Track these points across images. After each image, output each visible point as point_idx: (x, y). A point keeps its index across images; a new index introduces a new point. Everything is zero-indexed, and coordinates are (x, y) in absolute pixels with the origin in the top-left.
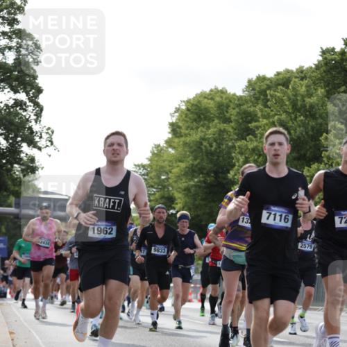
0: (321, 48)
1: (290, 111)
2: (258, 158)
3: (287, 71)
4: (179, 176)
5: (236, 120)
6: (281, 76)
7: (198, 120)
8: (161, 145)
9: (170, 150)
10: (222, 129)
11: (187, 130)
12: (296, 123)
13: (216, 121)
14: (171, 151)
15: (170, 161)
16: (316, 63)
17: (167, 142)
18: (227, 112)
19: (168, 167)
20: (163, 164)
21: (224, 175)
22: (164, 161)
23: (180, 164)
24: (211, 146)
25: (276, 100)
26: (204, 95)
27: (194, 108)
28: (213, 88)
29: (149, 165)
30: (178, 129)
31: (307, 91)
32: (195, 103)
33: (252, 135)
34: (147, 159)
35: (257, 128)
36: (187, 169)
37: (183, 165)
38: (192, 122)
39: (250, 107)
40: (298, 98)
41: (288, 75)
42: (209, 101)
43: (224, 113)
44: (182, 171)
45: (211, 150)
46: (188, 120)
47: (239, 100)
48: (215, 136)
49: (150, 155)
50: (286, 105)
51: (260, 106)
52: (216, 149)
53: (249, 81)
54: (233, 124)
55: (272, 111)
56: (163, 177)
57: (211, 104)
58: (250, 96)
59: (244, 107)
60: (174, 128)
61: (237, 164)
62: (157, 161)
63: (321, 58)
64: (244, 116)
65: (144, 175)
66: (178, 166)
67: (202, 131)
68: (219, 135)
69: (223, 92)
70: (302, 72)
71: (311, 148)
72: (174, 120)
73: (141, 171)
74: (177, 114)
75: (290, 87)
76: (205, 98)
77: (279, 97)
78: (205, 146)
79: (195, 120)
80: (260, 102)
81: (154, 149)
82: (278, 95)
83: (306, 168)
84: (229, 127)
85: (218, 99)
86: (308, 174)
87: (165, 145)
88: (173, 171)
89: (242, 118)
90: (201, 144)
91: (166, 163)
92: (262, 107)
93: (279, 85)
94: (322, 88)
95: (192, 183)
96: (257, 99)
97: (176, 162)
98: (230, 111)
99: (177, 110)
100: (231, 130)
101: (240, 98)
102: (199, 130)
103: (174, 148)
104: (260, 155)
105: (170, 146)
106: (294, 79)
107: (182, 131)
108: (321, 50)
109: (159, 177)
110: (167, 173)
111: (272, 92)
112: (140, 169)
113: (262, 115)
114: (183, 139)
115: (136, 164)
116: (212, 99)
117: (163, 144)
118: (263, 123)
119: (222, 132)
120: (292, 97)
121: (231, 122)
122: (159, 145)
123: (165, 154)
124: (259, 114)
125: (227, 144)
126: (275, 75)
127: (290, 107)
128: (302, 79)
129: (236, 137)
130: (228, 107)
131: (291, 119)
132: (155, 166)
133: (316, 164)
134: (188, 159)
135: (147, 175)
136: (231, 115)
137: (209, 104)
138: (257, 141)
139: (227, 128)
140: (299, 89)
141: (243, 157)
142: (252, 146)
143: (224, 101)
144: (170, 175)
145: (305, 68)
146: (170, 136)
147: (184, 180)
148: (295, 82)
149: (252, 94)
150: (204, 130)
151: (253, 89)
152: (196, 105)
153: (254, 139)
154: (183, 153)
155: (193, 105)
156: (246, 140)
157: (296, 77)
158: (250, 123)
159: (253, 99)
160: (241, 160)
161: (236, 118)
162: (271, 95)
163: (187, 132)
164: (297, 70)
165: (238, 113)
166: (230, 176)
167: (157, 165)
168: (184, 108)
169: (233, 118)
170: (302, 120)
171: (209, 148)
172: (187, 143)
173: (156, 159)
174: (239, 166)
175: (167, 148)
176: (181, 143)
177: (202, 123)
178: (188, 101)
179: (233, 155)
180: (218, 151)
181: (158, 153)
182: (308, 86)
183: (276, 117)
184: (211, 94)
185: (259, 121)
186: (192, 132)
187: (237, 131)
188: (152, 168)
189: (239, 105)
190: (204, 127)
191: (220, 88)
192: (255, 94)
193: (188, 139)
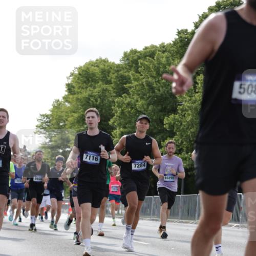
0: (178, 30)
1: (155, 75)
2: (131, 110)
3: (153, 46)
4: (73, 123)
5: (115, 82)
6: (148, 50)
7: (87, 82)
8: (60, 100)
9: (66, 104)
10: (105, 88)
11: (79, 89)
12: (159, 85)
13: (100, 83)
14: (68, 105)
15: (66, 112)
16: (174, 40)
17: (64, 98)
18: (109, 76)
19: (65, 116)
20: (61, 114)
21: (105, 123)
22: (62, 112)
23: (74, 114)
24: (97, 101)
25: (144, 67)
26: (91, 63)
27: (84, 73)
28: (98, 58)
29: (51, 115)
30: (72, 89)
31: (167, 61)
32: (85, 69)
33: (127, 93)
34: (50, 110)
35: (130, 87)
36: (79, 118)
37: (76, 115)
38: (83, 83)
39: (126, 72)
40: (160, 66)
41: (153, 50)
42: (96, 68)
43: (106, 77)
44: (75, 119)
45: (96, 104)
46: (80, 82)
47: (117, 67)
48: (99, 94)
49: (52, 107)
50: (152, 71)
51: (132, 72)
52: (100, 103)
53: (125, 54)
54: (112, 85)
55: (141, 75)
56: (61, 124)
57: (96, 70)
58: (126, 64)
59: (121, 72)
60: (70, 88)
61: (116, 115)
62: (57, 112)
63: (177, 37)
64: (121, 79)
65: (47, 122)
66: (72, 116)
67: (90, 90)
68: (103, 93)
69: (105, 61)
70: (164, 47)
71: (170, 103)
72: (70, 81)
73: (45, 119)
74: (72, 77)
75: (155, 58)
76: (92, 65)
77: (147, 65)
78: (92, 101)
79: (85, 82)
80: (133, 69)
81: (55, 103)
82: (146, 63)
83: (166, 117)
84: (110, 87)
85: (102, 66)
86: (167, 122)
87: (63, 100)
88: (69, 119)
89: (119, 81)
90: (89, 99)
91: (64, 113)
92: (134, 73)
93: (147, 56)
94: (178, 59)
95: (82, 128)
96: (131, 67)
97: (71, 113)
98: (110, 75)
99: (72, 74)
100: (112, 90)
101: (118, 66)
102: (88, 89)
103: (69, 102)
104: (132, 108)
105: (67, 101)
106: (158, 52)
107: (75, 90)
108: (177, 31)
109: (59, 124)
110: (64, 121)
111: (142, 61)
112: (44, 118)
113: (134, 78)
114: (76, 96)
115: (42, 114)
116: (97, 66)
117: (61, 99)
118: (135, 84)
119: (104, 90)
120: (157, 65)
121: (112, 83)
122: (59, 100)
123: (63, 107)
124: (132, 78)
125: (108, 100)
126: (144, 49)
127: (155, 73)
128: (164, 52)
129: (115, 94)
130: (109, 72)
131: (156, 82)
132: (55, 116)
133: (173, 115)
134: (80, 111)
135: (50, 122)
136: (111, 78)
137: (95, 70)
138: (130, 97)
139: (108, 88)
140: (161, 59)
141: (120, 109)
142: (127, 101)
143: (106, 68)
144: (66, 122)
145: (165, 44)
146: (67, 93)
147: (76, 127)
148: (158, 54)
149: (127, 63)
150: (92, 89)
151: (128, 59)
152: (86, 71)
153: (128, 96)
154: (76, 106)
155: (83, 71)
156: (122, 97)
157: (159, 51)
158: (126, 84)
159: (127, 67)
160: (119, 112)
161: (115, 80)
162: (141, 64)
163: (79, 90)
164: (160, 45)
165: (116, 77)
166: (111, 123)
167: (57, 115)
168: (77, 72)
169: (113, 80)
170: (164, 82)
171: (95, 103)
172: (78, 99)
173: (56, 110)
174: (117, 116)
175: (64, 102)
176: (75, 99)
177: (90, 84)
178: (80, 68)
179: (113, 107)
180: (102, 105)
181: (57, 106)
182: (167, 58)
183: (144, 80)
184: (96, 63)
185: (131, 83)
186: (82, 91)
187: (116, 90)
188: (53, 117)
189: (118, 71)
190: (91, 87)
191: (103, 58)
192: (129, 63)
193: (80, 96)
